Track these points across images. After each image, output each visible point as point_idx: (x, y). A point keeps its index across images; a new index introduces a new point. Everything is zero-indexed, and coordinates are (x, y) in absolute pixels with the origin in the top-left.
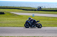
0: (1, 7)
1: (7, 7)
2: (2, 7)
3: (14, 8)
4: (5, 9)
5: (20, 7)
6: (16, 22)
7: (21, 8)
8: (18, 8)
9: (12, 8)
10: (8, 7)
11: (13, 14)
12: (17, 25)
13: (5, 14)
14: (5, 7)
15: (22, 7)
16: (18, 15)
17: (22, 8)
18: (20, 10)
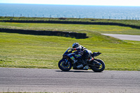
0: (80, 20)
1: (93, 20)
2: (82, 21)
3: (109, 22)
4: (88, 26)
5: (126, 20)
6: (115, 58)
7: (127, 23)
8: (121, 22)
9: (106, 22)
10: (97, 21)
11: (108, 37)
12: (118, 66)
13: (87, 37)
14: (90, 21)
15: (130, 20)
16: (121, 41)
17: (131, 24)
18: (125, 28)
